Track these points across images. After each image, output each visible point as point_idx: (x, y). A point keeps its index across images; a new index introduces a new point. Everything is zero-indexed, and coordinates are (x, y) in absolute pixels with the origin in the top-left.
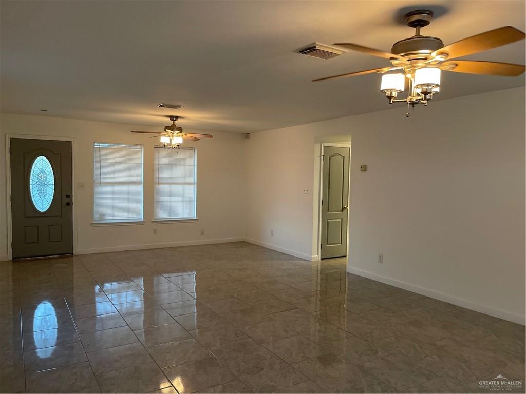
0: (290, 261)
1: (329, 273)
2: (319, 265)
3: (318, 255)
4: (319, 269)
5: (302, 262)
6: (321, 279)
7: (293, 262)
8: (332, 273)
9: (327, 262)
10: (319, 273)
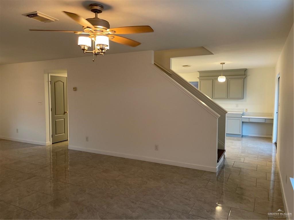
0: (31, 147)
1: (58, 151)
2: (51, 147)
3: (50, 141)
4: (51, 150)
5: (40, 147)
6: (53, 156)
7: (33, 148)
8: (59, 151)
9: (56, 145)
10: (51, 152)
